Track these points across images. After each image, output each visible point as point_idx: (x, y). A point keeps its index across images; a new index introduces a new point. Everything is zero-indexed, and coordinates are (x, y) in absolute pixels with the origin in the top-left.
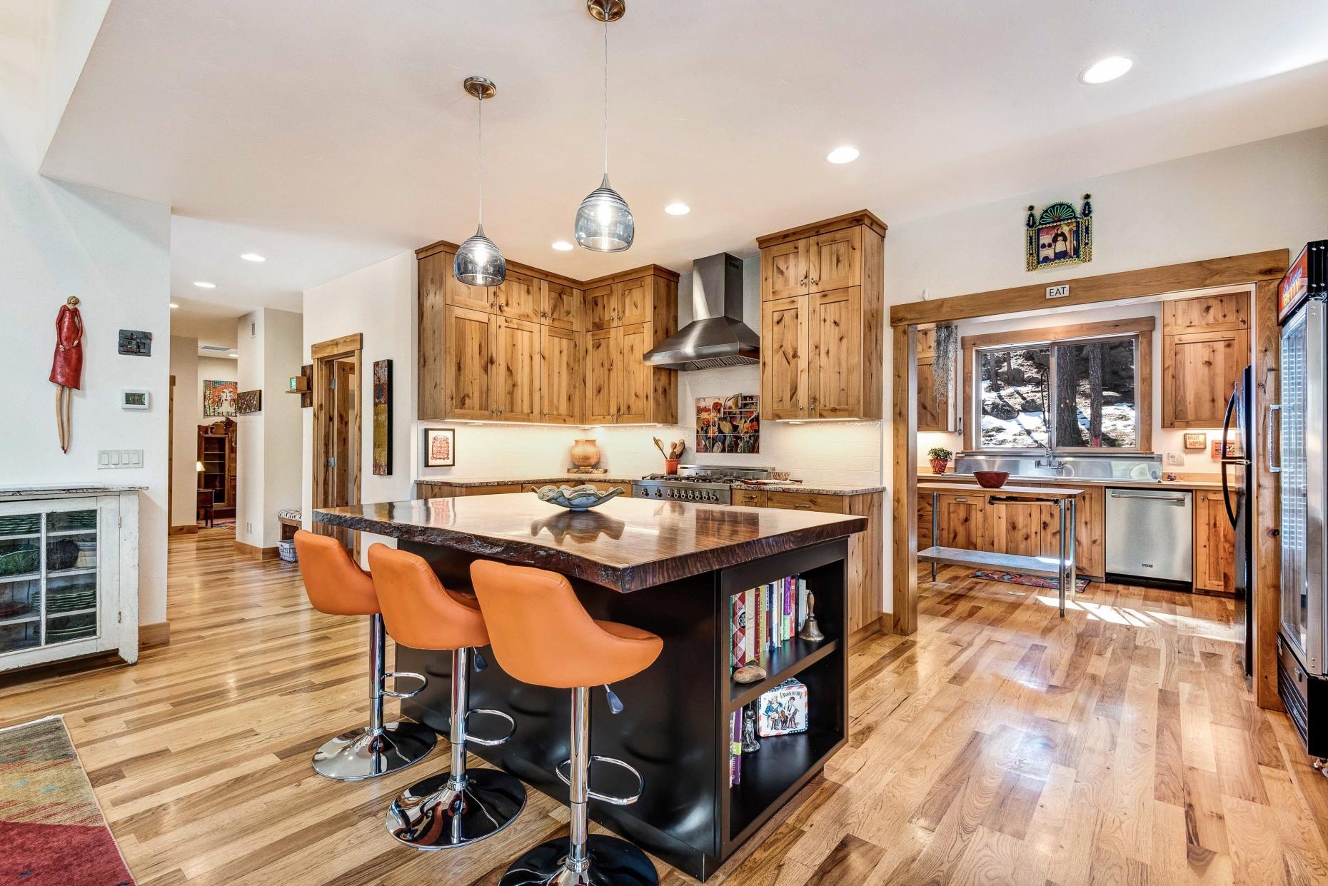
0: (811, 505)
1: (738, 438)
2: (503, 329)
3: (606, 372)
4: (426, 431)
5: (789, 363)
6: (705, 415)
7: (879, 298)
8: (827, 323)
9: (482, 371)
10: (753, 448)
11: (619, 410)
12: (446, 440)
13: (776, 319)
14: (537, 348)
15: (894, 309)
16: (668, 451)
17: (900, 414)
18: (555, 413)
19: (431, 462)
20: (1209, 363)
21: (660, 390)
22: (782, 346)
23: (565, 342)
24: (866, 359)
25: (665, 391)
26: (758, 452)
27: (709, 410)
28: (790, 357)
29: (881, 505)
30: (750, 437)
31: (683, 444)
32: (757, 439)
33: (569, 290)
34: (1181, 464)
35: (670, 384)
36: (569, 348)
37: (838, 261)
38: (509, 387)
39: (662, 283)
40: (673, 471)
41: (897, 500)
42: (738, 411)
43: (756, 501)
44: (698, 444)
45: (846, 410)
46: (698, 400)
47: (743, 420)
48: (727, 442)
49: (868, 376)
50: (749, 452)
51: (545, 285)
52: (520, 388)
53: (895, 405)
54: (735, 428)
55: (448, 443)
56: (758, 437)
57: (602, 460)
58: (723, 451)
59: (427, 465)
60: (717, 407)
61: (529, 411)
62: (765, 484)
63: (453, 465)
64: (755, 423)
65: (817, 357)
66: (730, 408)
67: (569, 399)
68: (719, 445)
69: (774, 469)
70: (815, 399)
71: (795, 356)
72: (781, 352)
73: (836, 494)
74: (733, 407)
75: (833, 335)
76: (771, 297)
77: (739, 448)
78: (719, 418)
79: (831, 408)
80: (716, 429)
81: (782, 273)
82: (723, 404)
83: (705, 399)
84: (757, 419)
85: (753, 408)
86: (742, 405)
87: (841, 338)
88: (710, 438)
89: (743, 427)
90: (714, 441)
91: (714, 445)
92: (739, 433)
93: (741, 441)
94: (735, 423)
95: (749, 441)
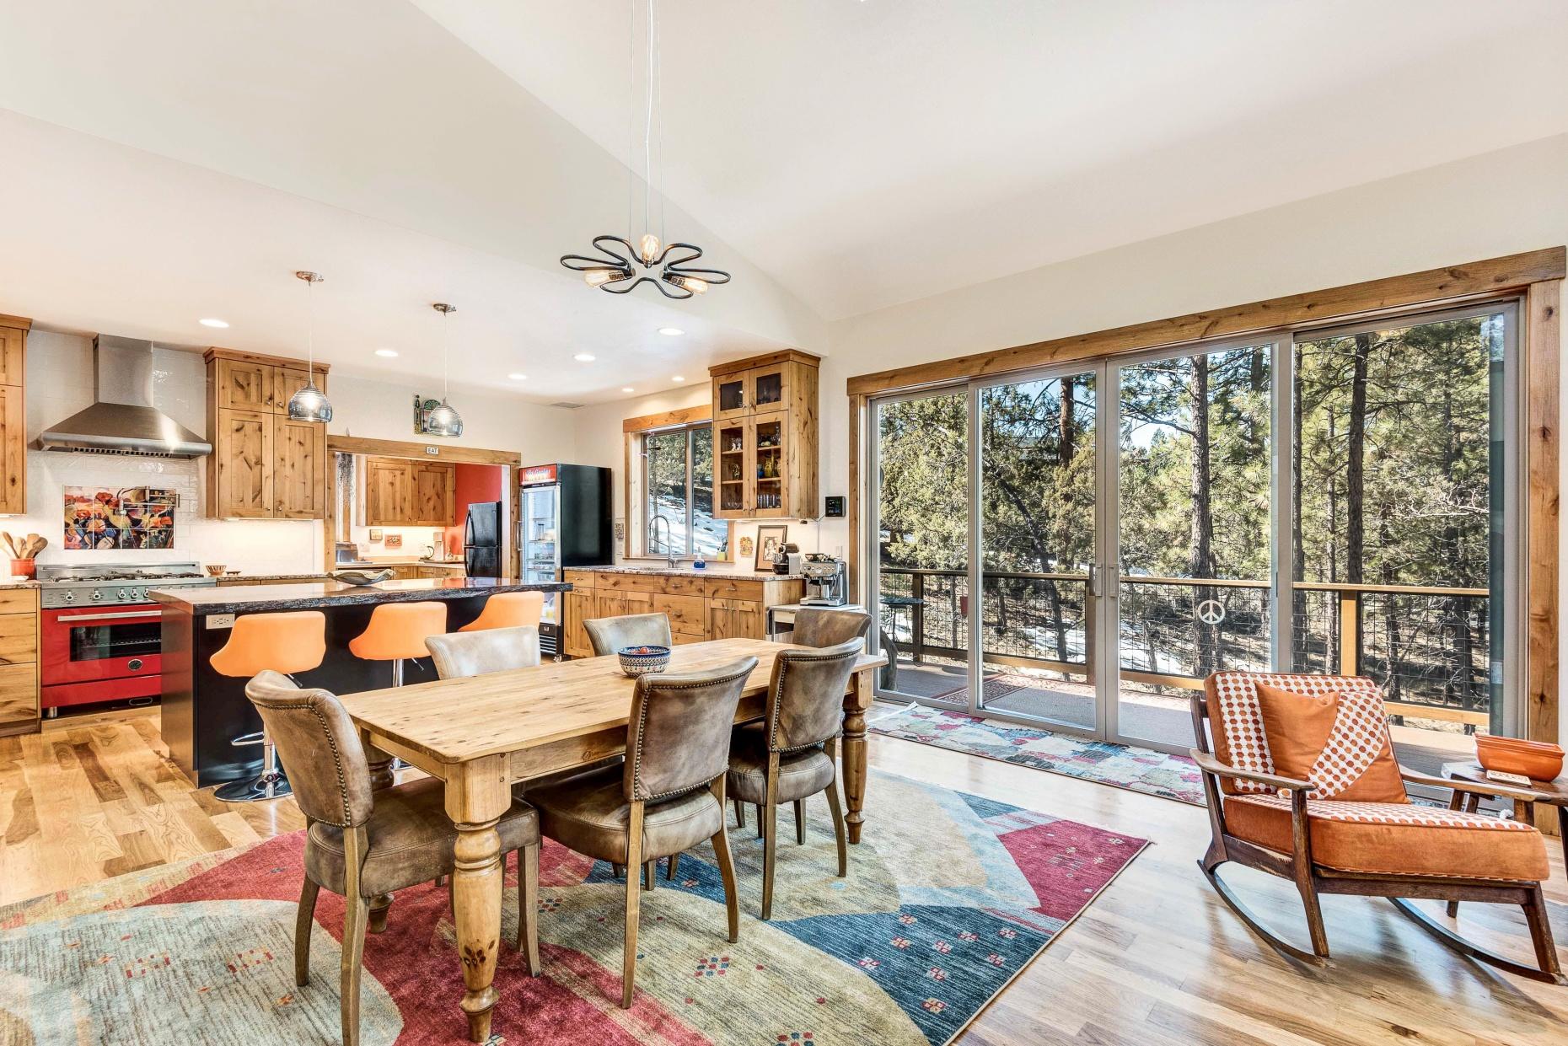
1: (140, 533)
5: (252, 468)
6: (81, 506)
10: (165, 540)
13: (235, 427)
20: (392, 484)
22: (243, 453)
26: (171, 547)
27: (89, 500)
28: (252, 463)
30: (160, 532)
31: (40, 538)
32: (169, 534)
34: (368, 551)
42: (140, 504)
44: (68, 539)
46: (67, 488)
47: (148, 515)
48: (123, 537)
50: (159, 547)
56: (172, 532)
58: (116, 546)
60: (104, 498)
65: (283, 468)
66: (127, 500)
68: (106, 541)
70: (280, 501)
71: (259, 462)
72: (241, 457)
74: (133, 500)
75: (298, 452)
76: (230, 406)
77: (143, 543)
78: (108, 511)
79: (298, 509)
80: (102, 523)
81: (242, 387)
82: (115, 495)
83: (80, 488)
84: (171, 514)
85: (164, 502)
86: (148, 498)
87: (306, 456)
88: (90, 532)
89: (148, 521)
90: (98, 537)
91: (97, 541)
92: (142, 527)
93: (146, 536)
94: (134, 517)
95: (158, 536)
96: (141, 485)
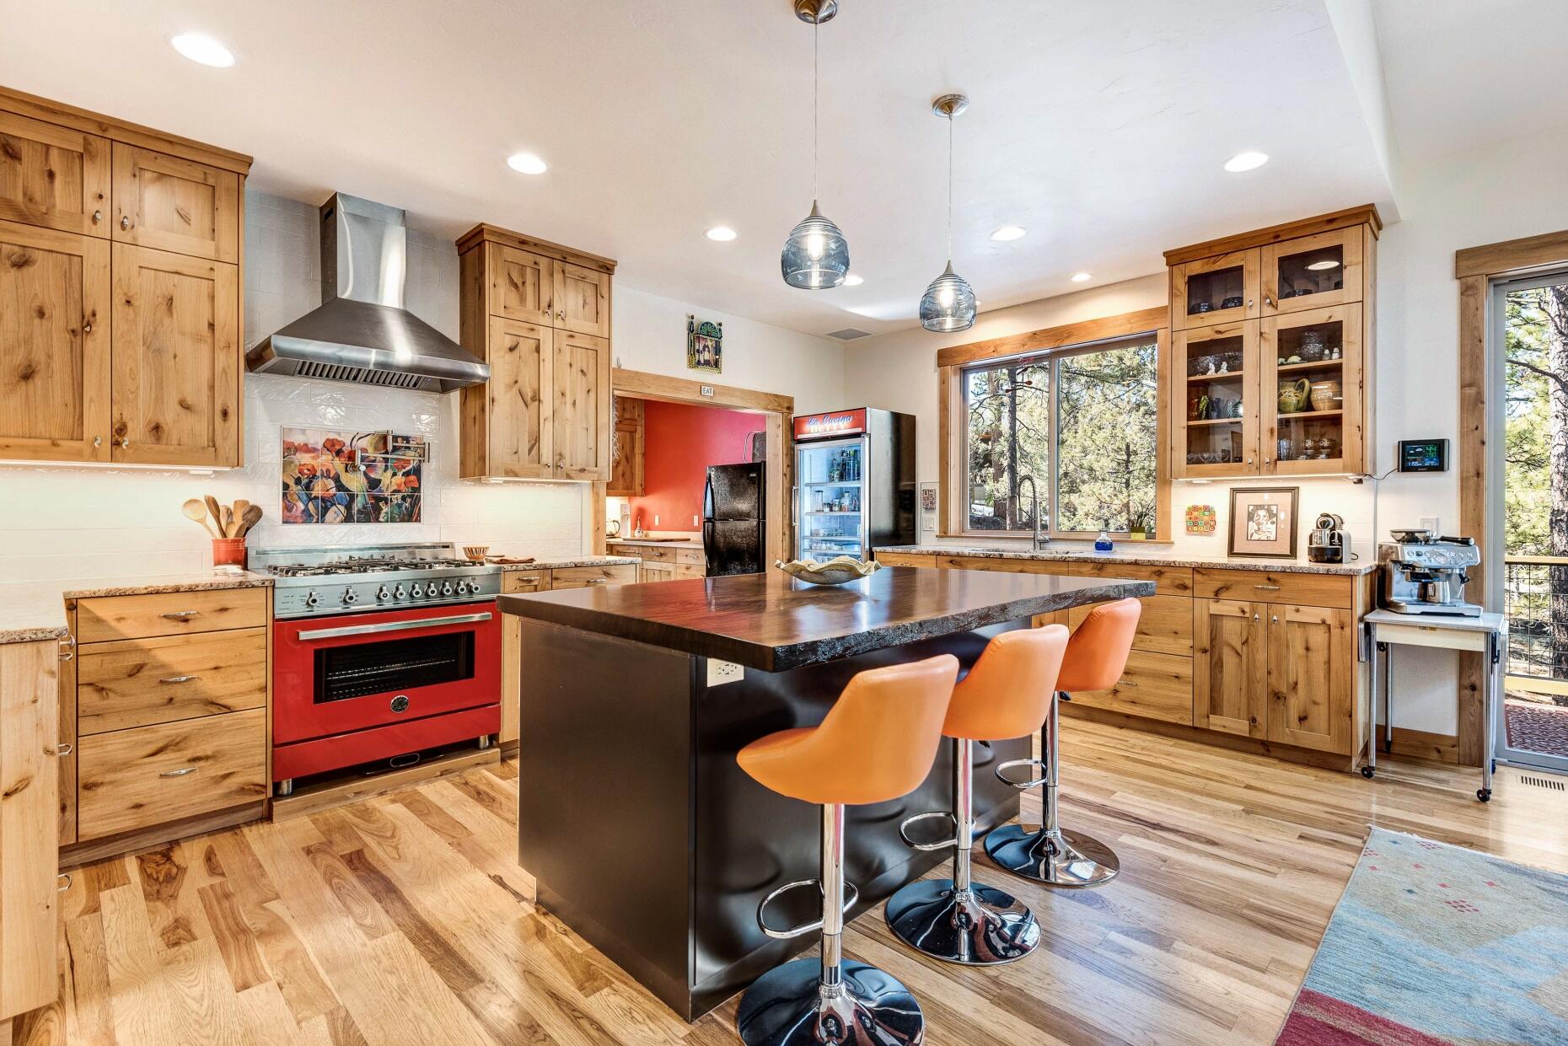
1: (379, 499)
3: (62, 336)
6: (305, 459)
8: (574, 369)
10: (410, 512)
22: (516, 382)
26: (418, 520)
27: (314, 450)
28: (529, 397)
30: (404, 498)
32: (416, 500)
37: (585, 302)
42: (379, 456)
43: (536, 583)
44: (288, 508)
46: (285, 431)
47: (390, 473)
48: (358, 505)
50: (402, 520)
54: (374, 484)
56: (418, 498)
58: (348, 519)
60: (334, 447)
64: (413, 478)
65: (563, 406)
66: (363, 450)
70: (560, 454)
71: (537, 398)
72: (516, 390)
74: (370, 450)
75: (581, 384)
76: (502, 313)
77: (382, 515)
78: (338, 465)
79: (579, 467)
80: (331, 484)
81: (516, 286)
82: (348, 443)
83: (303, 431)
84: (417, 471)
85: (410, 455)
86: (390, 448)
87: (589, 391)
88: (316, 498)
89: (390, 481)
90: (326, 504)
91: (326, 510)
92: (381, 491)
93: (387, 503)
94: (373, 475)
95: (402, 504)
96: (381, 428)
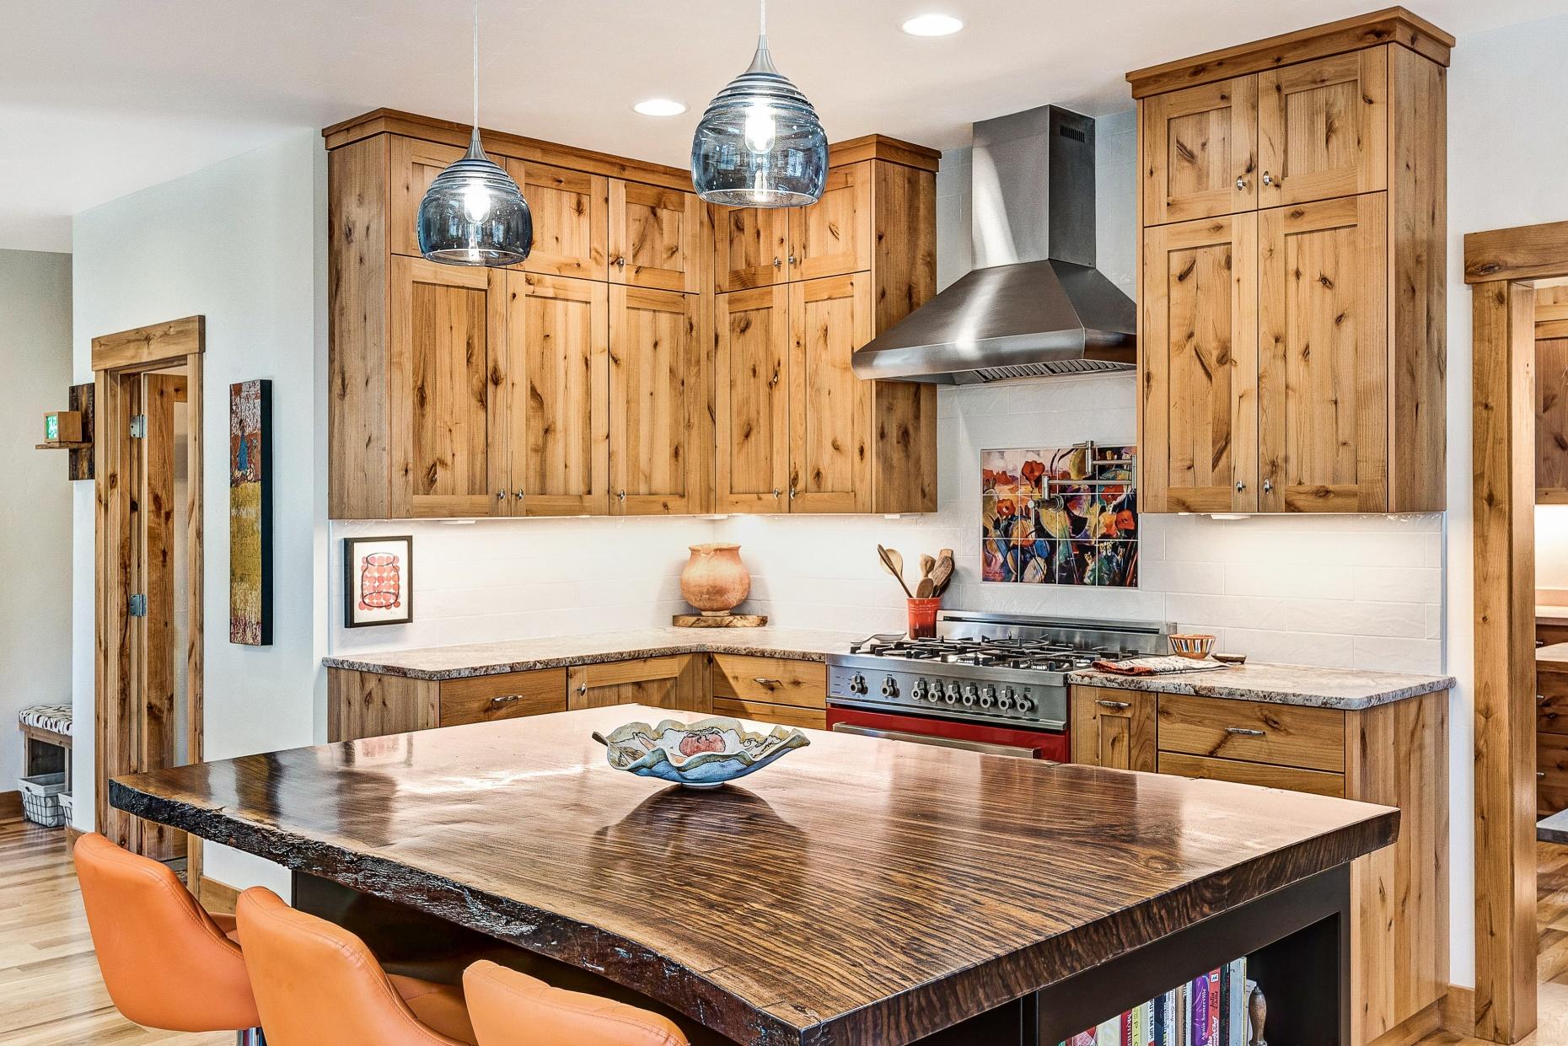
0: (1267, 730)
1: (1084, 549)
2: (521, 300)
3: (764, 390)
4: (348, 545)
5: (1209, 375)
6: (1002, 492)
7: (1436, 215)
8: (1305, 280)
9: (474, 403)
10: (1123, 575)
11: (794, 481)
12: (393, 563)
13: (1177, 268)
14: (600, 341)
15: (1474, 243)
16: (914, 576)
17: (1491, 499)
18: (643, 489)
19: (360, 615)
21: (893, 433)
22: (1191, 335)
23: (664, 320)
24: (1404, 369)
25: (905, 435)
26: (1134, 584)
27: (1014, 479)
28: (1212, 361)
29: (1443, 722)
30: (1115, 548)
31: (950, 560)
32: (1131, 551)
33: (674, 197)
35: (917, 417)
36: (674, 330)
37: (1330, 130)
38: (535, 438)
39: (897, 174)
40: (925, 629)
41: (1484, 712)
42: (1085, 484)
43: (1129, 714)
44: (987, 562)
45: (1355, 495)
46: (986, 454)
47: (1097, 507)
48: (1058, 559)
49: (1409, 405)
50: (1113, 583)
51: (618, 190)
52: (560, 435)
53: (1478, 478)
54: (1078, 524)
55: (396, 569)
56: (1134, 548)
57: (755, 594)
58: (1048, 578)
59: (350, 622)
60: (1033, 473)
61: (582, 488)
62: (1151, 673)
63: (409, 620)
64: (1126, 514)
65: (1280, 363)
66: (1065, 475)
67: (676, 454)
68: (1037, 565)
69: (1175, 626)
70: (1273, 464)
71: (1225, 358)
72: (1189, 349)
73: (1326, 706)
74: (1073, 475)
75: (1320, 311)
77: (1088, 573)
78: (1038, 500)
79: (1318, 487)
80: (1031, 527)
81: (1190, 157)
82: (1048, 466)
83: (1002, 454)
84: (1132, 504)
85: (1120, 477)
86: (1094, 468)
87: (1339, 320)
88: (1015, 547)
89: (1096, 522)
90: (1025, 554)
91: (1024, 565)
92: (1087, 536)
93: (1093, 556)
94: (1076, 513)
95: (1112, 557)
96: (1081, 439)
